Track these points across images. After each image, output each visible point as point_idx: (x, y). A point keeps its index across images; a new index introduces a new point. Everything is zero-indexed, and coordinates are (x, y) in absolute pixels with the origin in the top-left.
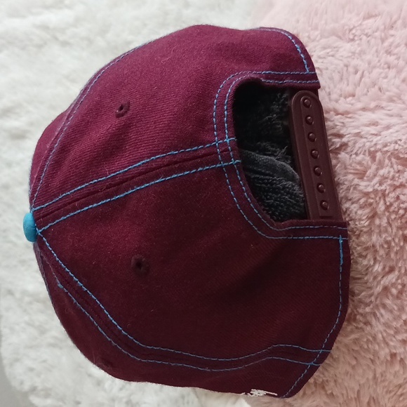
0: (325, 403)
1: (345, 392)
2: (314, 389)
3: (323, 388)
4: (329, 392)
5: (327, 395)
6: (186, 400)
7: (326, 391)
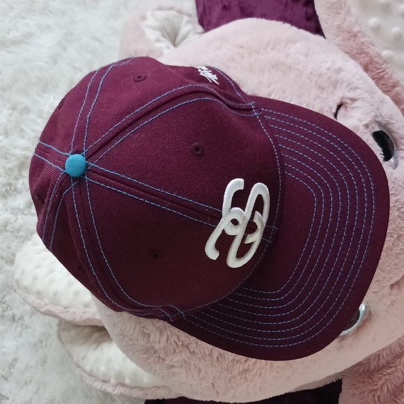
0: (188, 357)
1: (202, 351)
2: (182, 349)
3: (188, 347)
4: (192, 350)
5: (190, 352)
6: (44, 344)
7: (189, 350)
